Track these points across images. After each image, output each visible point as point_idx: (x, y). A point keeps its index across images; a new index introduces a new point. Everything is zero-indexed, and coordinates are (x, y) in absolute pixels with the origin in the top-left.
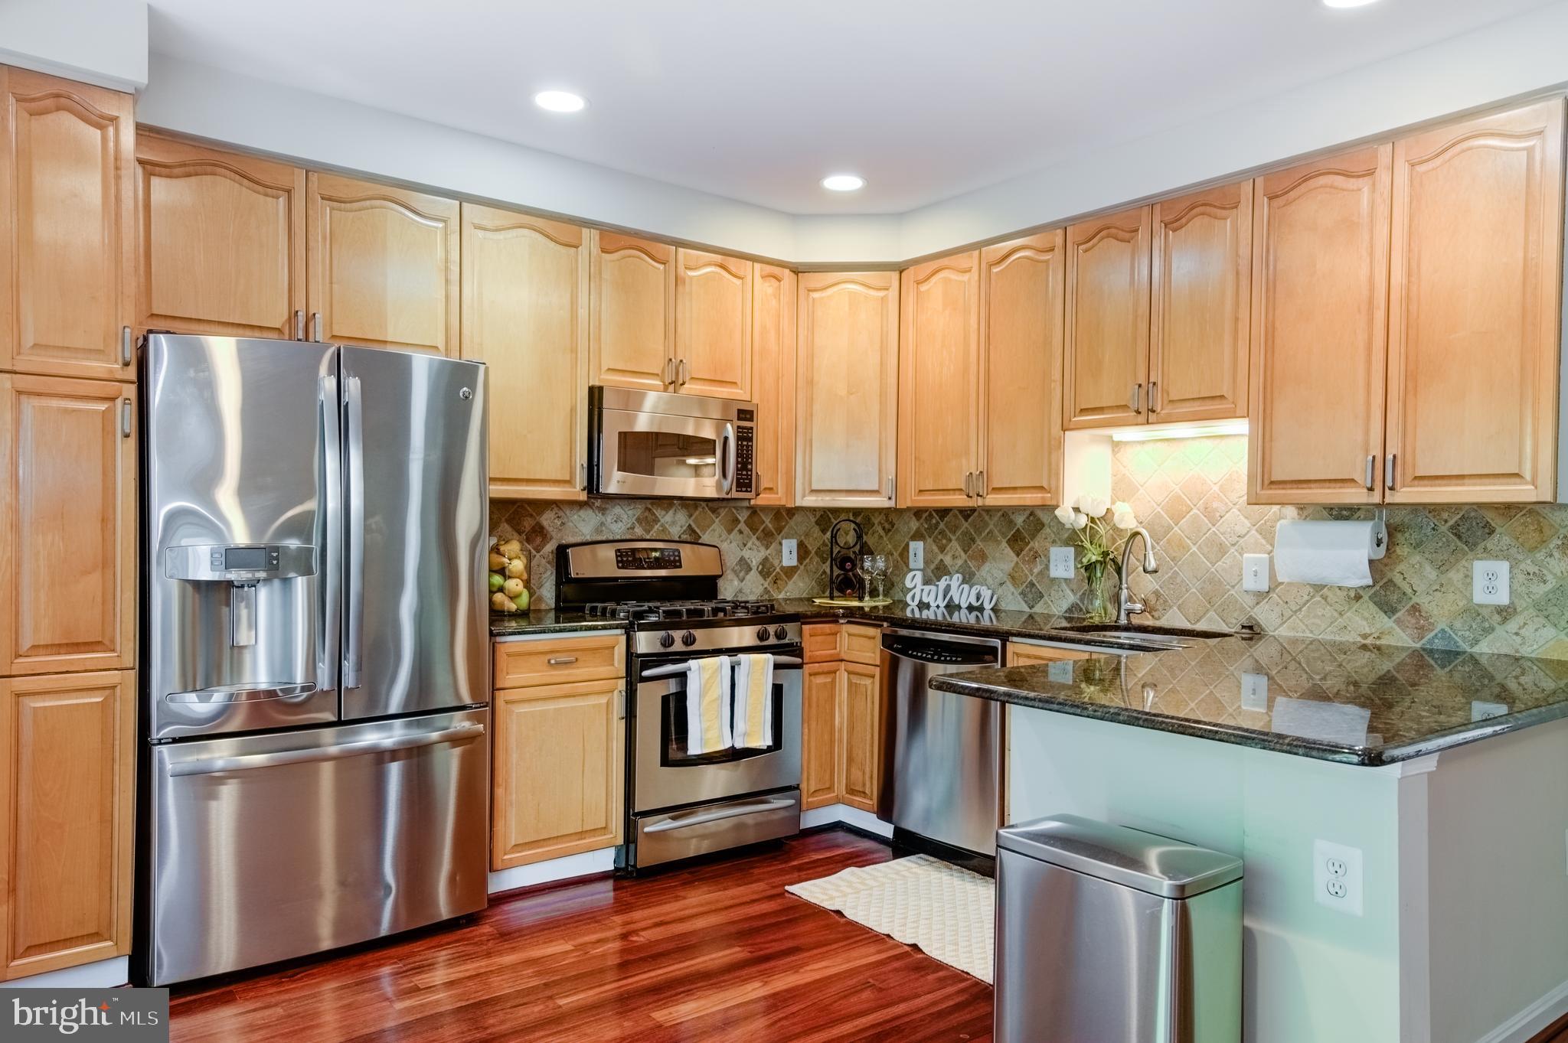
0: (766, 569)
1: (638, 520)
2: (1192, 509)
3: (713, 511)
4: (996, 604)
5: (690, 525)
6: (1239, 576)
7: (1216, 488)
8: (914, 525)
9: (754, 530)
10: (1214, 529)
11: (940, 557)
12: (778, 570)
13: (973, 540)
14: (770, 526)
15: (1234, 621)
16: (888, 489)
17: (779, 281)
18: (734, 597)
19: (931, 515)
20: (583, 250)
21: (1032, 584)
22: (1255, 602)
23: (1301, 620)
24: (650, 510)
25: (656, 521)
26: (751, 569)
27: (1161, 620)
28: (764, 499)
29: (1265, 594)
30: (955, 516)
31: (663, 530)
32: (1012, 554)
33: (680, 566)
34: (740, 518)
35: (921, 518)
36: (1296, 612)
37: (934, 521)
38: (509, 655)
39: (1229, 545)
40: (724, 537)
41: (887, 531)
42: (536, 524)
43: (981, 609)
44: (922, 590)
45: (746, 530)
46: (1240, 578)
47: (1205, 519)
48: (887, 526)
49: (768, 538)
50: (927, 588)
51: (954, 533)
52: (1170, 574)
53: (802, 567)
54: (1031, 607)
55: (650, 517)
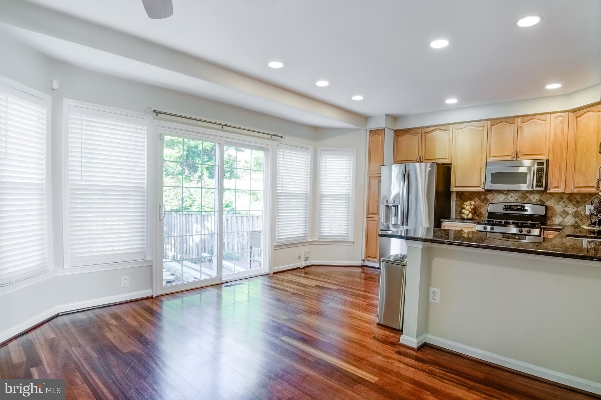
0: (576, 215)
1: (520, 197)
5: (541, 199)
9: (571, 201)
12: (583, 215)
14: (580, 200)
16: (596, 186)
18: (560, 223)
20: (486, 127)
24: (524, 194)
25: (527, 197)
26: (569, 215)
28: (553, 190)
31: (529, 200)
33: (527, 211)
38: (444, 226)
40: (556, 203)
42: (485, 198)
45: (567, 201)
49: (578, 204)
55: (524, 196)
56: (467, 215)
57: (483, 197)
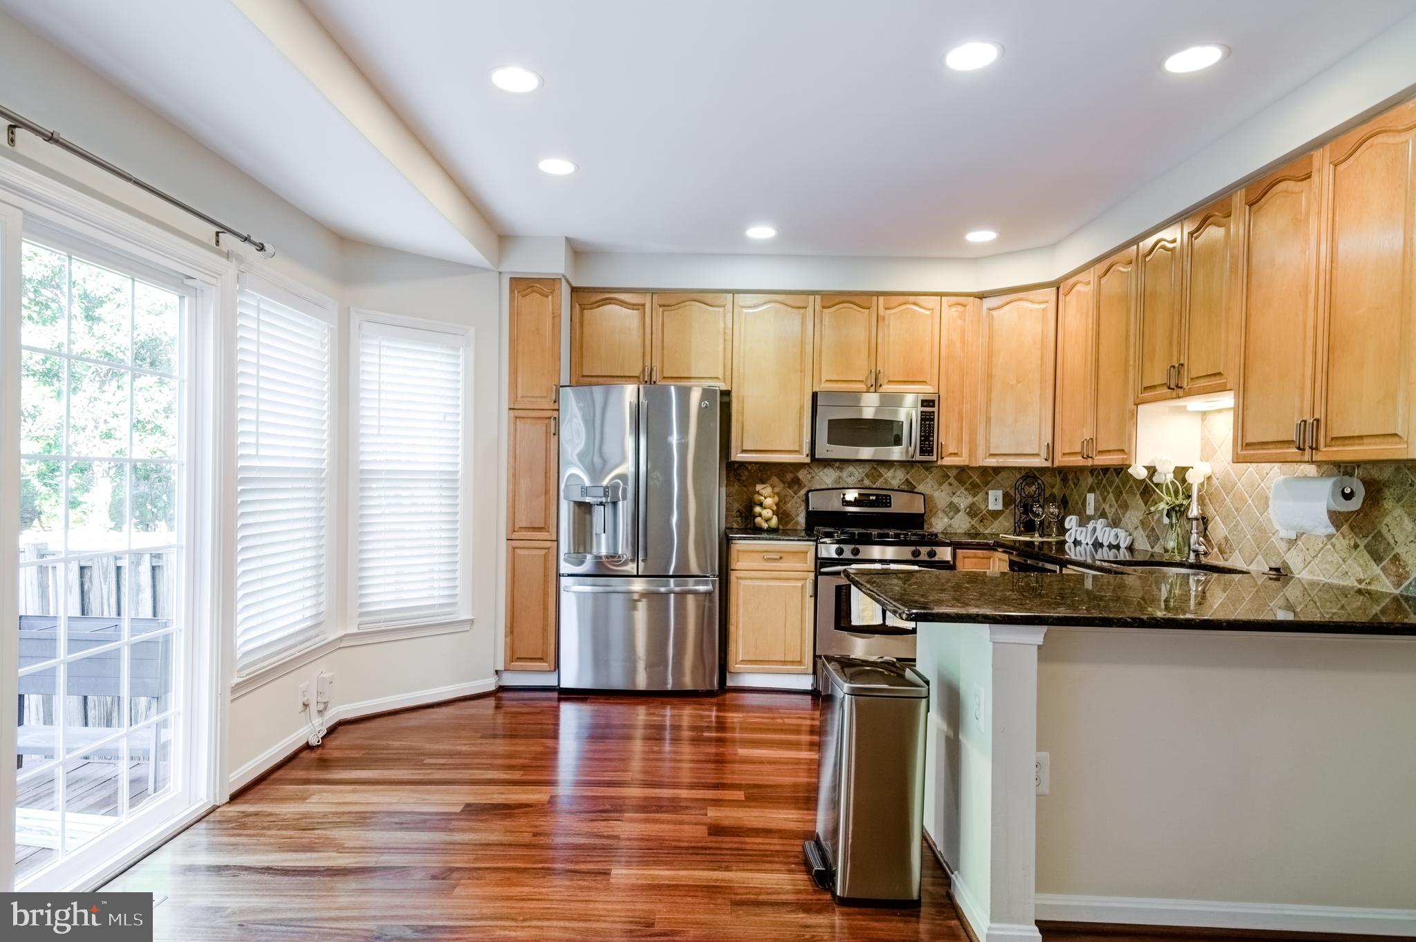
0: (972, 511)
1: (867, 475)
3: (927, 469)
4: (1132, 544)
5: (907, 479)
8: (1090, 480)
9: (962, 482)
11: (1103, 506)
12: (984, 512)
13: (1121, 492)
14: (978, 480)
16: (1044, 454)
17: (965, 306)
19: (1099, 472)
20: (810, 310)
21: (1153, 529)
22: (1287, 548)
23: (1317, 565)
24: (875, 469)
25: (881, 476)
26: (959, 511)
27: (1228, 562)
28: (947, 461)
29: (1294, 542)
30: (1112, 473)
31: (885, 482)
32: (1143, 504)
33: (890, 506)
34: (949, 474)
36: (1313, 557)
37: (1100, 477)
38: (738, 551)
40: (935, 487)
41: (1076, 485)
43: (1117, 547)
44: (1077, 531)
45: (955, 483)
46: (1277, 527)
47: (1257, 475)
48: (1075, 481)
49: (974, 489)
50: (1080, 529)
51: (1111, 487)
52: (1234, 523)
53: (1008, 511)
54: (1152, 548)
55: (876, 474)
56: (767, 520)
57: (789, 476)
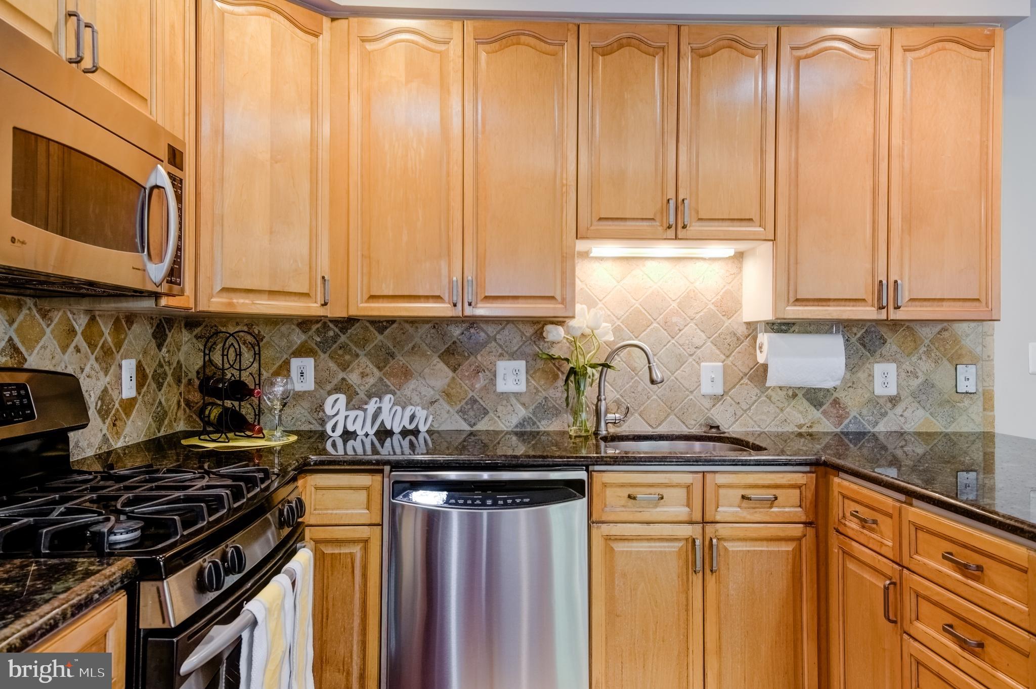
0: (105, 406)
2: (652, 323)
6: (697, 382)
7: (674, 305)
8: (298, 338)
9: (92, 346)
10: (673, 341)
11: (341, 374)
12: (117, 406)
13: (392, 356)
14: (109, 340)
15: (693, 422)
16: (317, 294)
21: (474, 401)
22: (712, 404)
23: (750, 418)
27: (623, 427)
29: (720, 397)
30: (364, 327)
32: (446, 369)
34: (77, 327)
35: (310, 329)
36: (746, 411)
37: (331, 333)
39: (687, 355)
41: (254, 346)
43: (415, 433)
44: (346, 417)
45: (84, 346)
46: (698, 384)
47: (665, 332)
48: (251, 337)
49: (107, 357)
50: (353, 414)
51: (363, 347)
52: (631, 384)
53: (140, 398)
54: (472, 425)
